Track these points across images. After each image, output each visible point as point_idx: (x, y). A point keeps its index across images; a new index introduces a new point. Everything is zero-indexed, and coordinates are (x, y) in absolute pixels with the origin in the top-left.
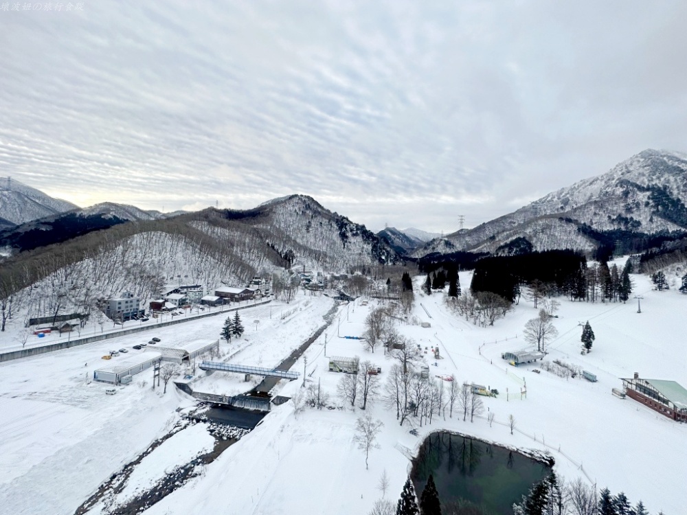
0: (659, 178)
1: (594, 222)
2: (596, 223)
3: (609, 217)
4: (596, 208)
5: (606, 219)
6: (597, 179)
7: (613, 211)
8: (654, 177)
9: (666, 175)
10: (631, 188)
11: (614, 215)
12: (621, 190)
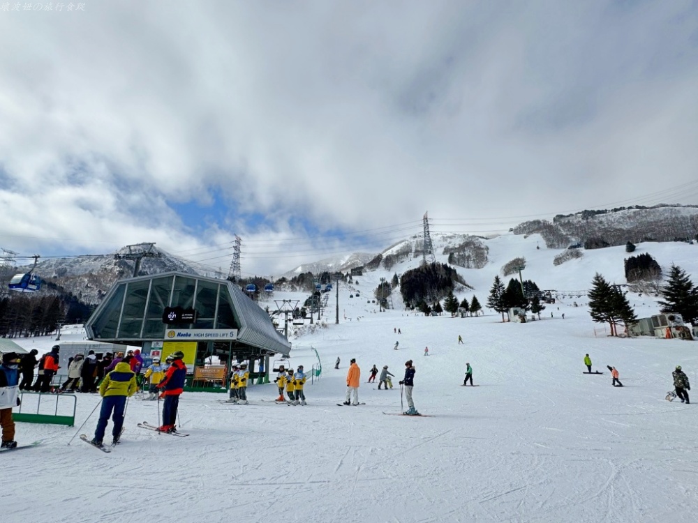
0: (149, 267)
1: (83, 294)
2: (85, 296)
3: (100, 292)
4: (89, 281)
5: (96, 292)
6: (102, 257)
7: (105, 286)
8: (147, 266)
9: (155, 266)
10: (127, 270)
11: (105, 291)
12: (118, 269)
